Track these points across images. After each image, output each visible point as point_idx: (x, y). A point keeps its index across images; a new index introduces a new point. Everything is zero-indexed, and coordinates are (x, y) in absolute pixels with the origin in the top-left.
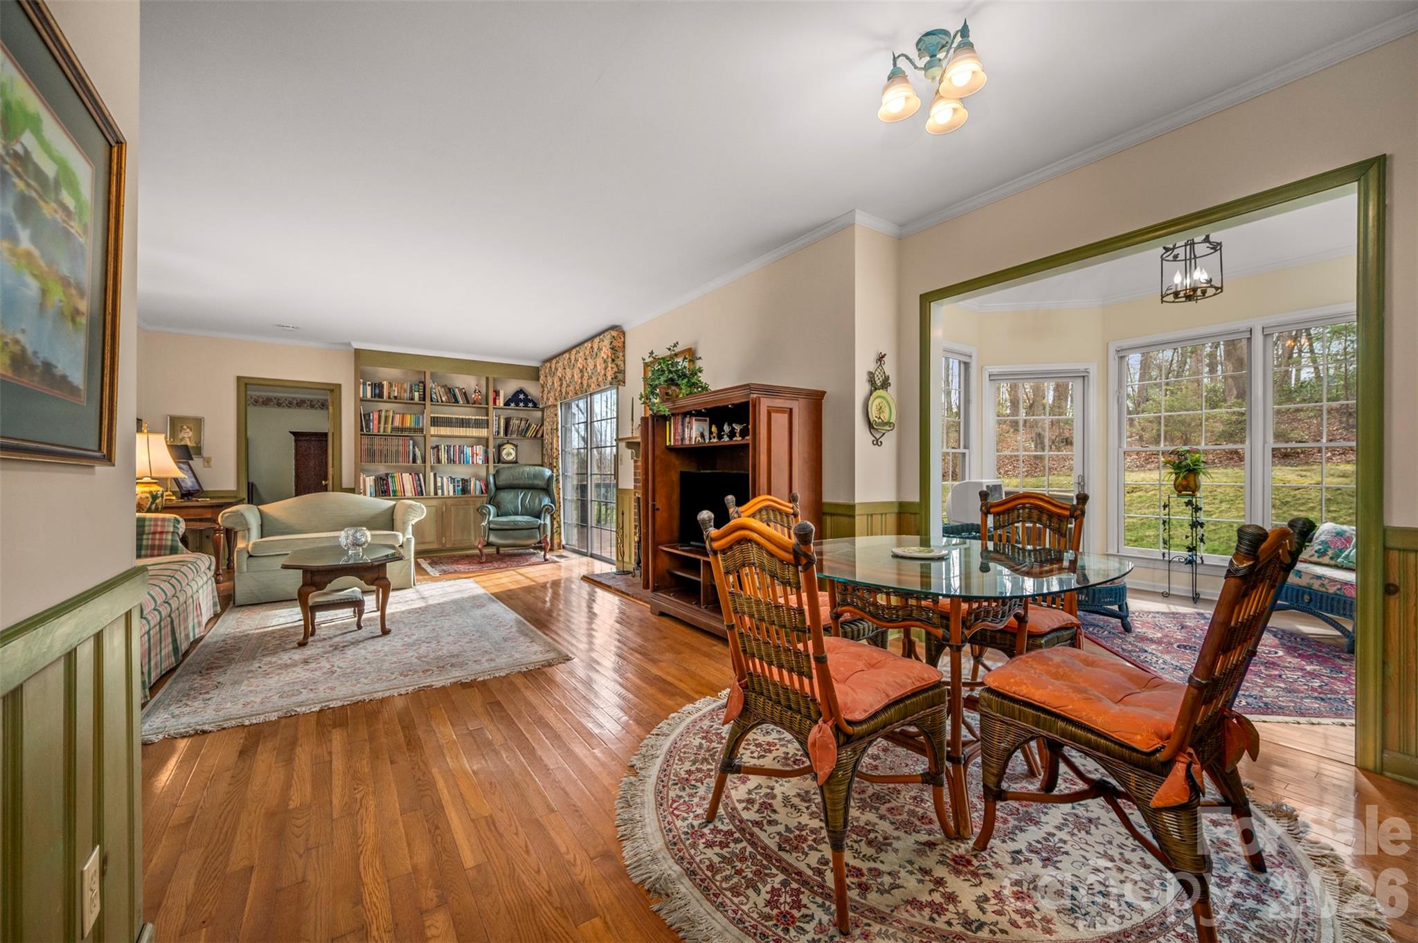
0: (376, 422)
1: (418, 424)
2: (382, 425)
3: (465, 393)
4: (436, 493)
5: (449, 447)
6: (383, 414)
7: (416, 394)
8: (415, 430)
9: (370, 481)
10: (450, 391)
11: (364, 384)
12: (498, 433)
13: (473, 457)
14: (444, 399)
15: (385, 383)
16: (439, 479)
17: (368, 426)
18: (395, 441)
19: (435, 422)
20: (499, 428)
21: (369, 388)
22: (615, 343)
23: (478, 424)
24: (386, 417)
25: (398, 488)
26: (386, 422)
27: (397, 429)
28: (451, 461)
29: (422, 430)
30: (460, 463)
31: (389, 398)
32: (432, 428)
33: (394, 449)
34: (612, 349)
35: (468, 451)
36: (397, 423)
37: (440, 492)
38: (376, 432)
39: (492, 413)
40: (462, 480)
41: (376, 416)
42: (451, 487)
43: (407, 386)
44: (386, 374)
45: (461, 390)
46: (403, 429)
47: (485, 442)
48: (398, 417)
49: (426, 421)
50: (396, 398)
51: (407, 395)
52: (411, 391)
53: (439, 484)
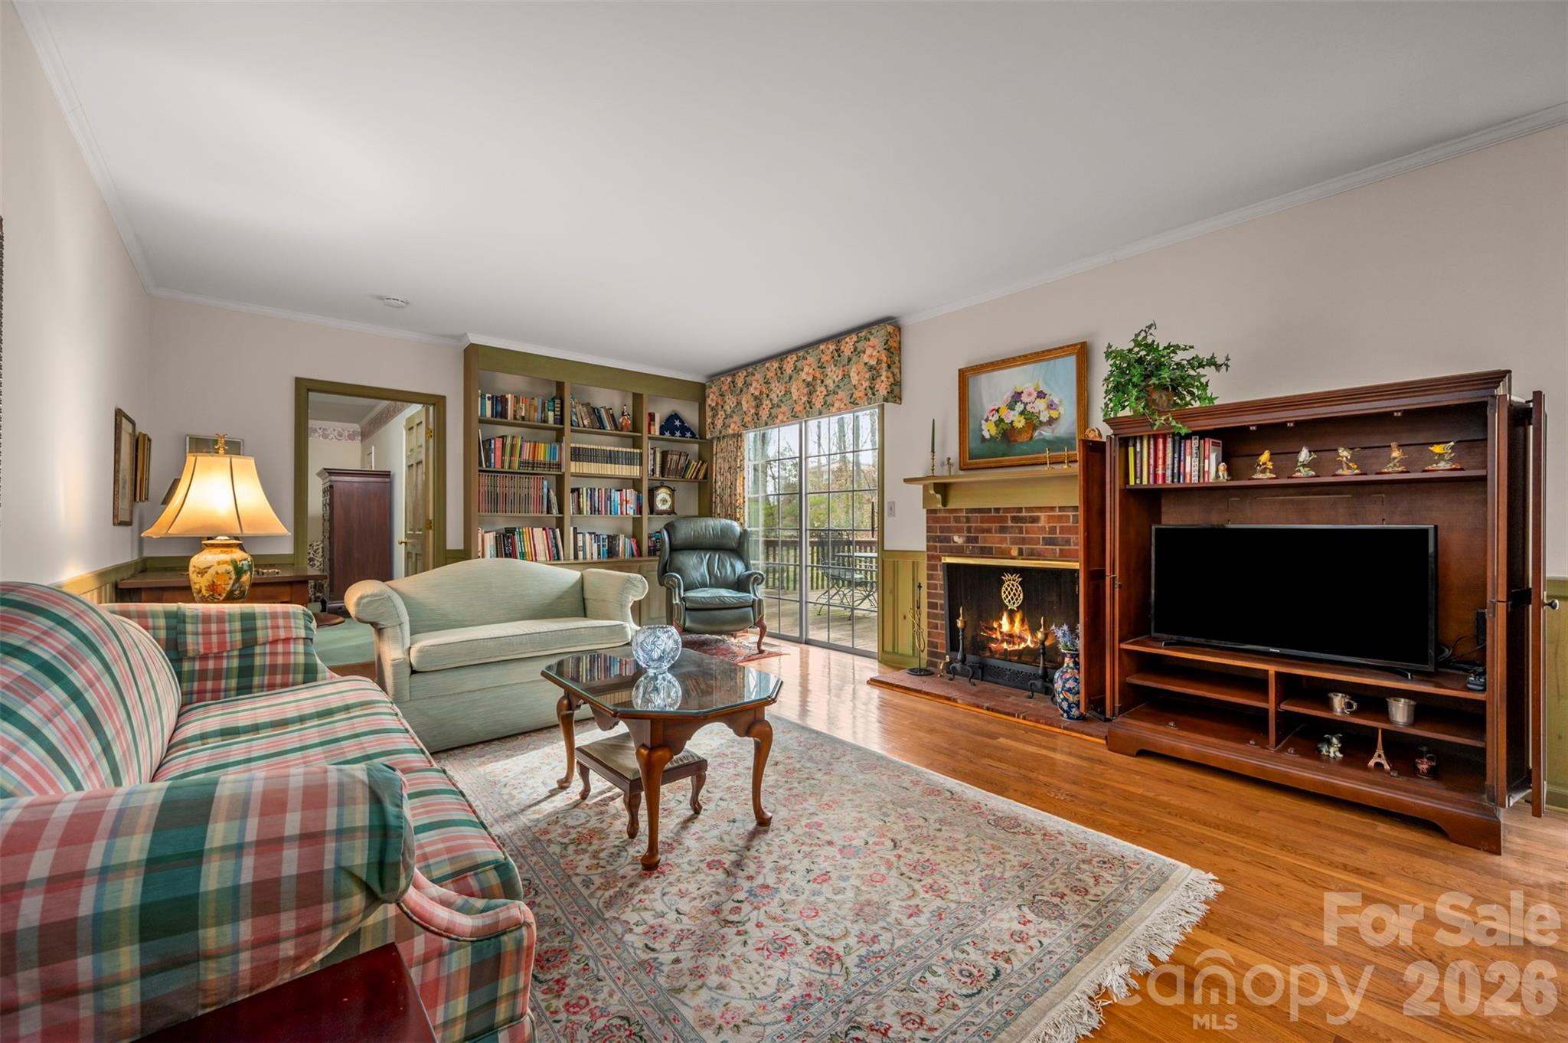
0: (499, 453)
1: (554, 458)
2: (507, 458)
3: (612, 415)
4: (576, 557)
5: (592, 490)
6: (509, 441)
7: (551, 414)
8: (550, 466)
9: (490, 539)
10: (594, 412)
11: (483, 397)
12: (653, 471)
13: (621, 505)
14: (586, 422)
15: (509, 396)
16: (580, 537)
17: (488, 459)
18: (525, 481)
19: (578, 455)
20: (654, 464)
21: (489, 403)
22: (892, 343)
23: (629, 460)
24: (513, 446)
25: (527, 549)
26: (512, 454)
27: (526, 464)
28: (594, 510)
29: (559, 466)
30: (606, 514)
31: (515, 418)
32: (572, 464)
33: (524, 492)
34: (888, 350)
35: (616, 496)
36: (526, 456)
37: (581, 554)
38: (498, 467)
39: (647, 445)
40: (609, 536)
41: (499, 444)
42: (595, 546)
43: (538, 402)
44: (509, 383)
45: (607, 411)
46: (534, 464)
47: (636, 483)
48: (527, 446)
49: (566, 455)
50: (523, 418)
51: (538, 415)
52: (543, 410)
53: (580, 544)
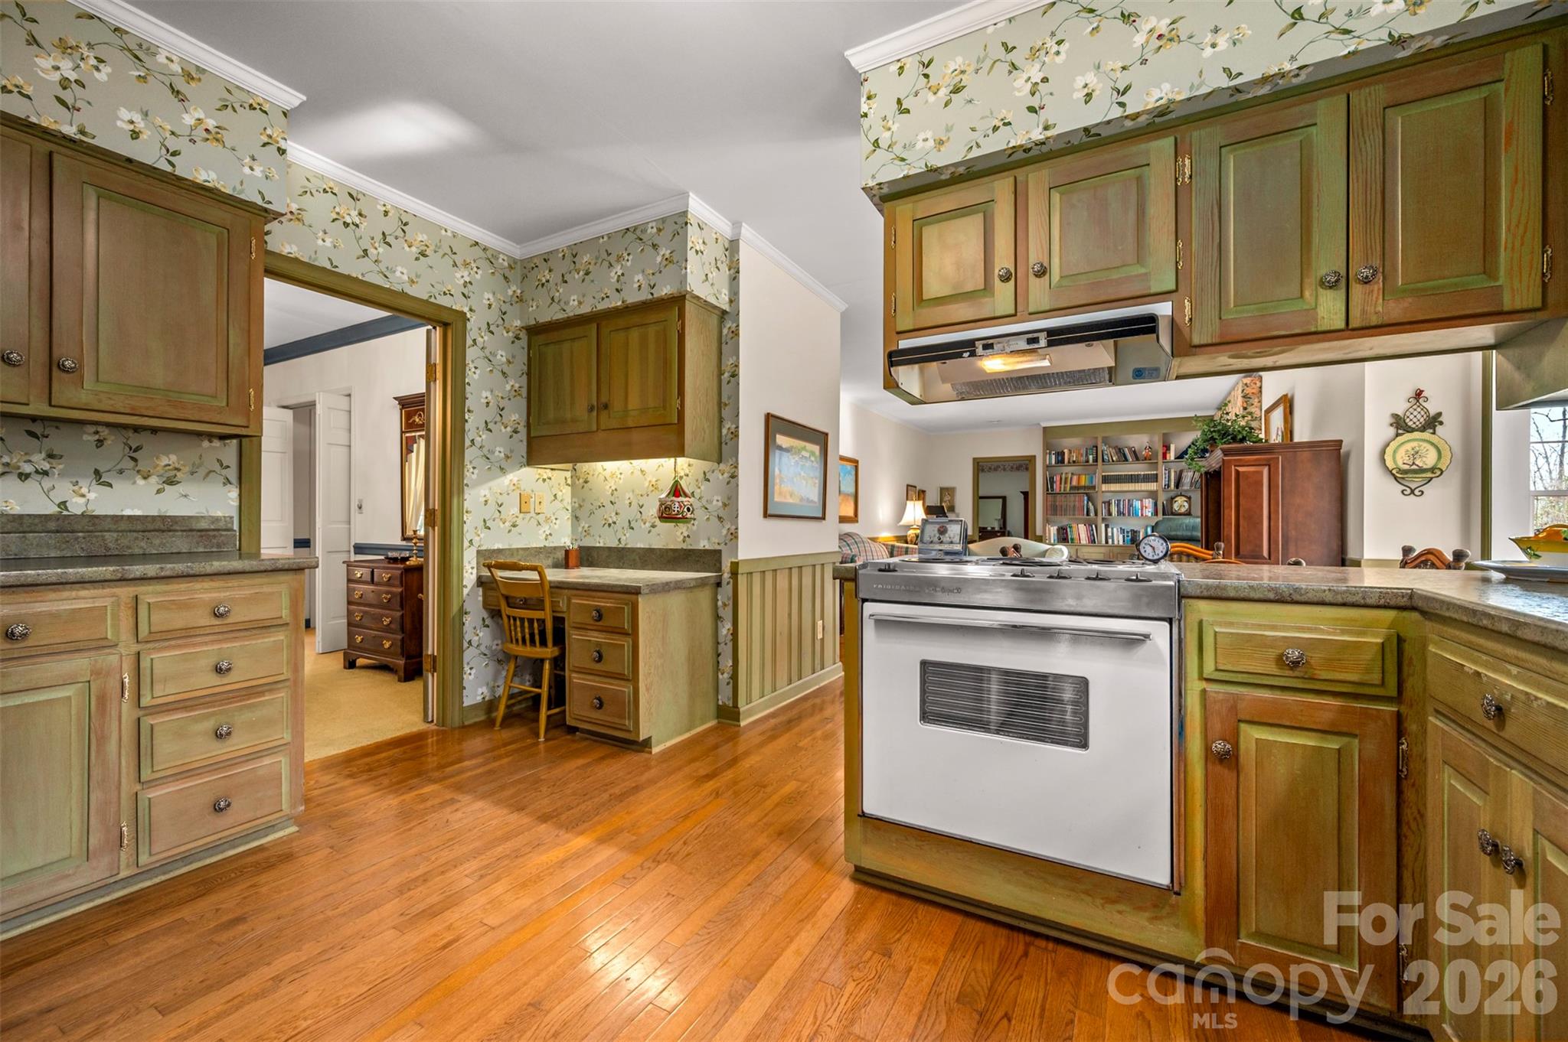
0: (1058, 483)
1: (1092, 482)
2: (1063, 486)
3: (1135, 452)
4: (1107, 542)
5: (1119, 501)
6: (1063, 476)
7: (1091, 457)
8: (1089, 488)
9: (1053, 530)
10: (1120, 451)
11: (1050, 454)
12: (1169, 486)
13: (1142, 509)
14: (1114, 459)
15: (1066, 451)
16: (1109, 530)
17: (1052, 487)
18: (1072, 497)
19: (1106, 480)
20: (1169, 480)
21: (1053, 457)
22: (1248, 391)
23: (1147, 479)
24: (1066, 479)
25: (1075, 536)
26: (1066, 483)
27: (1072, 488)
28: (1120, 513)
29: (1094, 488)
30: (1129, 515)
31: (1069, 462)
32: (1104, 485)
33: (1072, 504)
34: (1244, 397)
35: (1137, 504)
36: (1074, 483)
37: (1110, 541)
38: (1058, 491)
39: (1162, 470)
40: (1132, 530)
41: (1058, 478)
42: (1121, 536)
43: (1083, 451)
44: (1068, 443)
45: (1130, 449)
46: (1078, 488)
47: (1153, 495)
48: (1075, 478)
49: (1097, 480)
50: (1074, 462)
51: (1084, 459)
52: (1086, 455)
53: (1110, 534)
